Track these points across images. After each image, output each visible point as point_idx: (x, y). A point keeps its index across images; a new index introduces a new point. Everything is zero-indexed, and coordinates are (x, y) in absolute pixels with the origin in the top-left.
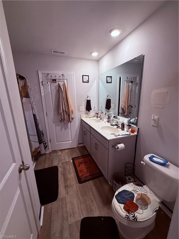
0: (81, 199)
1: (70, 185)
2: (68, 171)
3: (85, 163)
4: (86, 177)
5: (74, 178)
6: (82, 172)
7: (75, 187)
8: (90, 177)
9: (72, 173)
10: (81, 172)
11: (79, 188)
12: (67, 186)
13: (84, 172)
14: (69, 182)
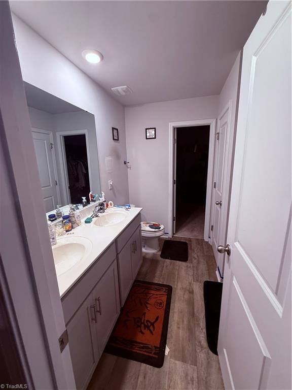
0: (177, 273)
1: (185, 291)
2: (183, 321)
3: (141, 319)
4: (157, 289)
5: (177, 299)
6: (159, 301)
7: (180, 286)
8: (153, 286)
9: (176, 310)
10: (161, 304)
11: (174, 282)
12: (190, 292)
13: (155, 300)
14: (186, 296)
